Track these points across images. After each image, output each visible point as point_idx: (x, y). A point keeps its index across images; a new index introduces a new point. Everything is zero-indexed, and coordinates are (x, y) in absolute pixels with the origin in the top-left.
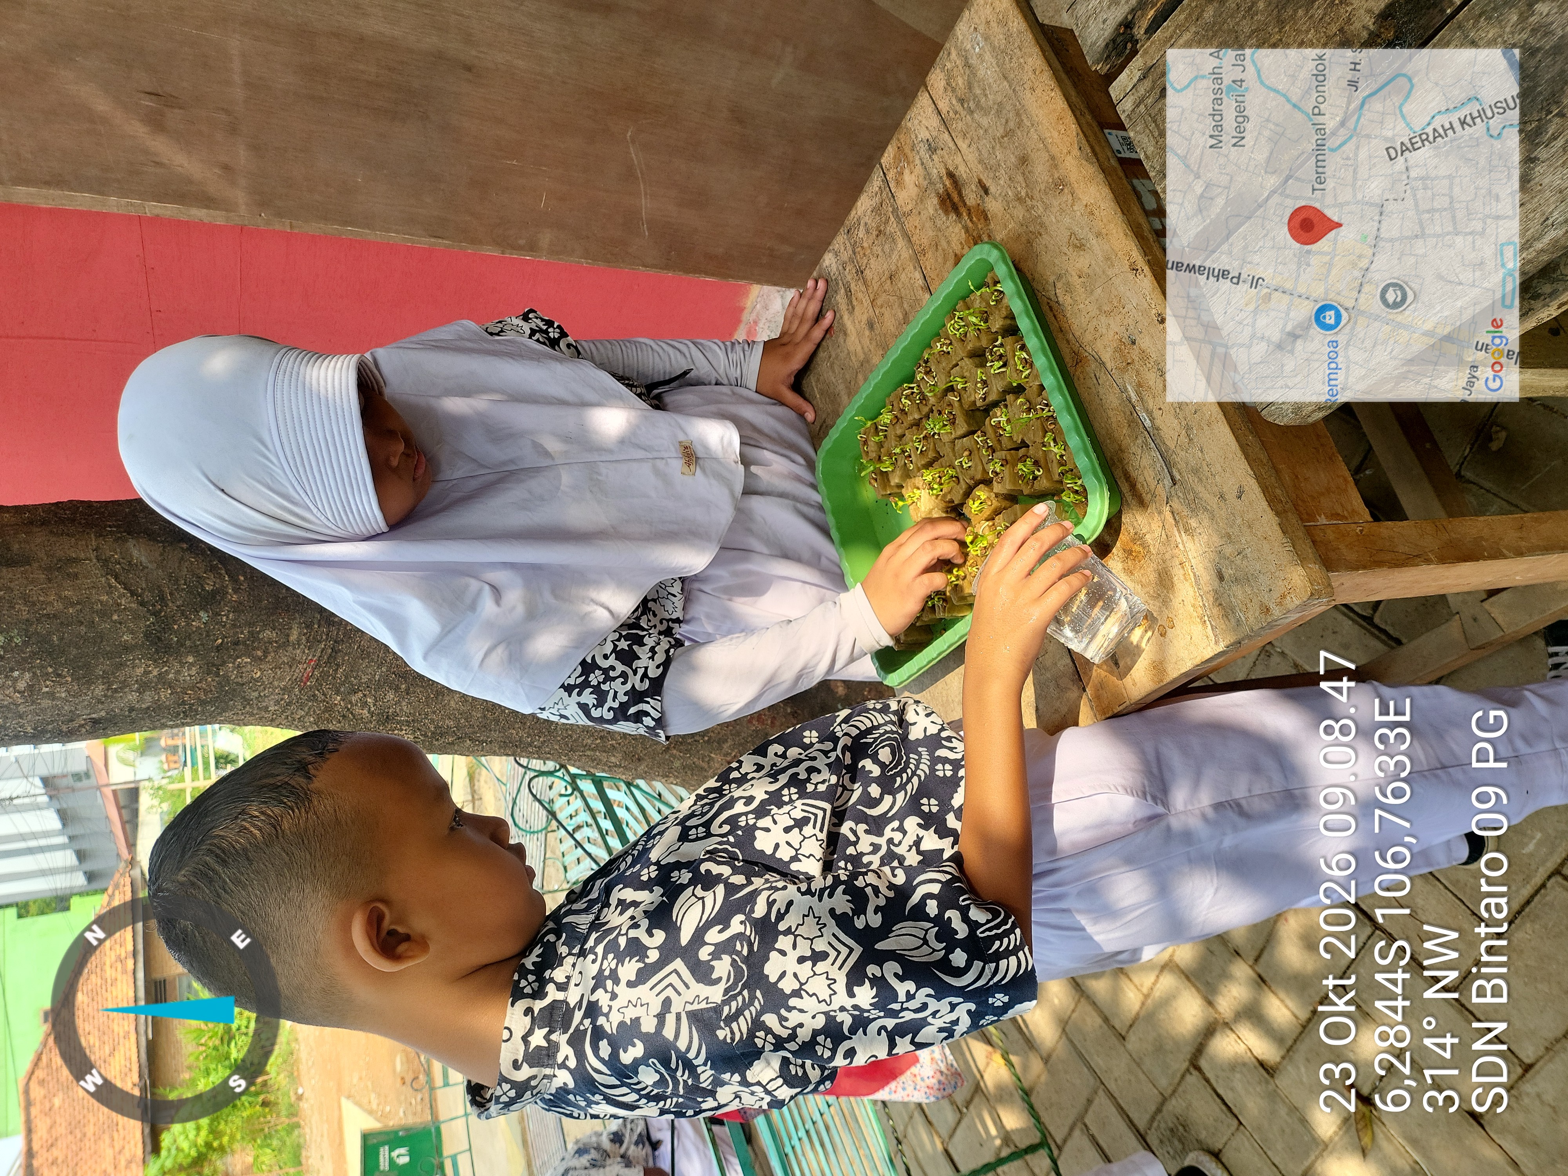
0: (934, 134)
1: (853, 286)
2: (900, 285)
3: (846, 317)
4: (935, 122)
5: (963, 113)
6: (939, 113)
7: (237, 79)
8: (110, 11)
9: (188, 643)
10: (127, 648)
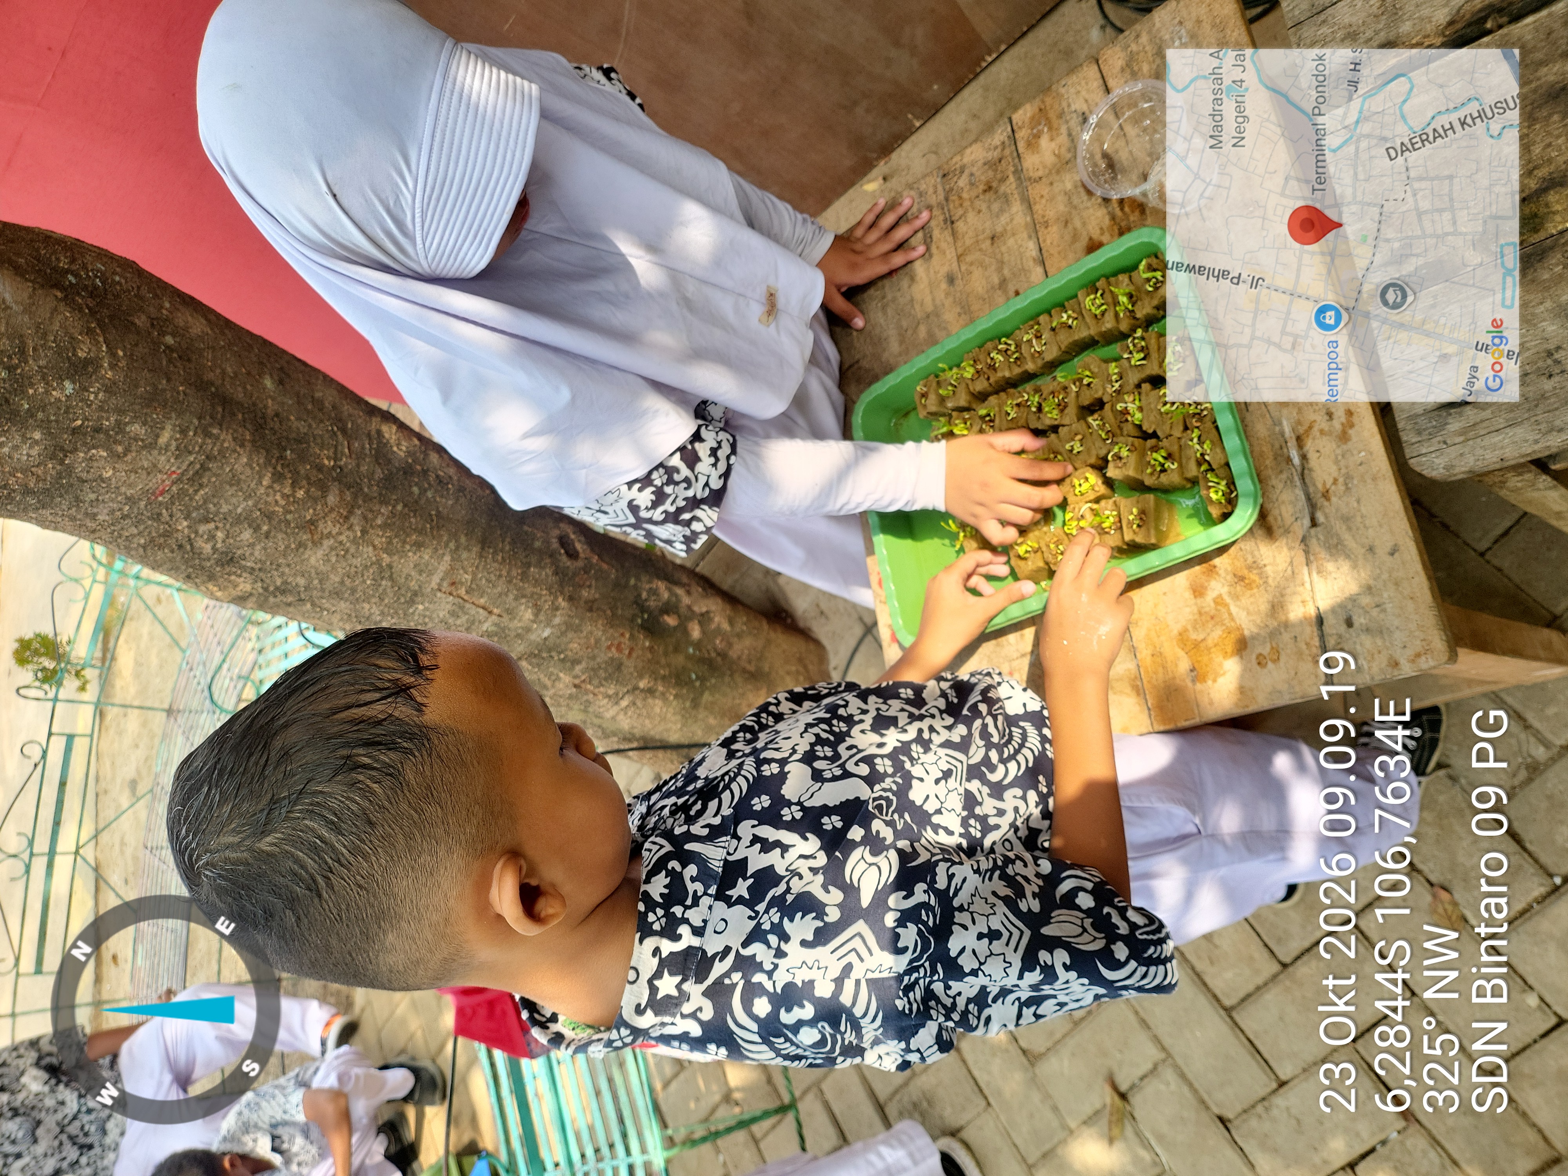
2: (1003, 249)
9: (40, 415)
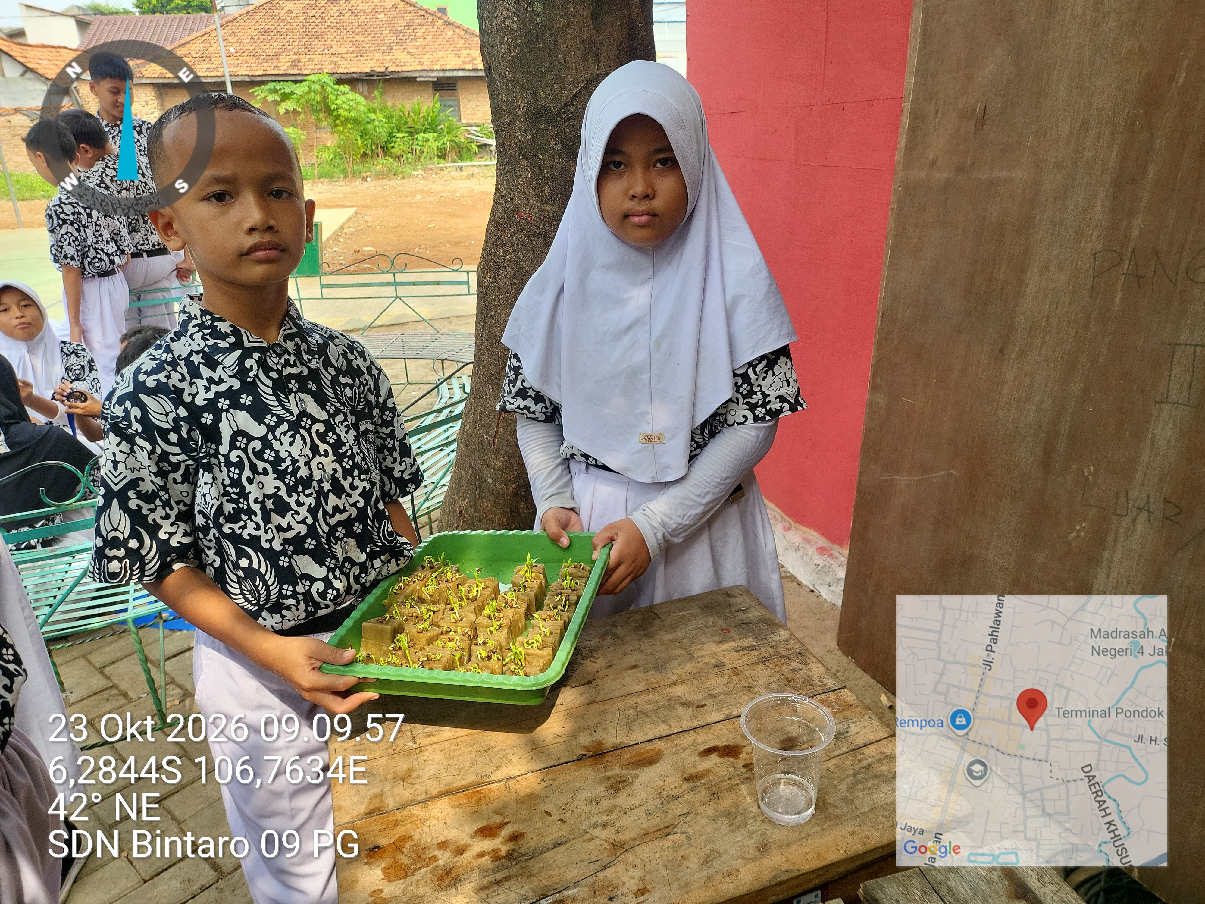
0: (850, 739)
1: (755, 653)
2: (740, 694)
3: (733, 644)
4: (860, 740)
5: (857, 768)
6: (866, 745)
7: (995, 174)
8: (1044, 82)
9: (539, 135)
10: (534, 94)
